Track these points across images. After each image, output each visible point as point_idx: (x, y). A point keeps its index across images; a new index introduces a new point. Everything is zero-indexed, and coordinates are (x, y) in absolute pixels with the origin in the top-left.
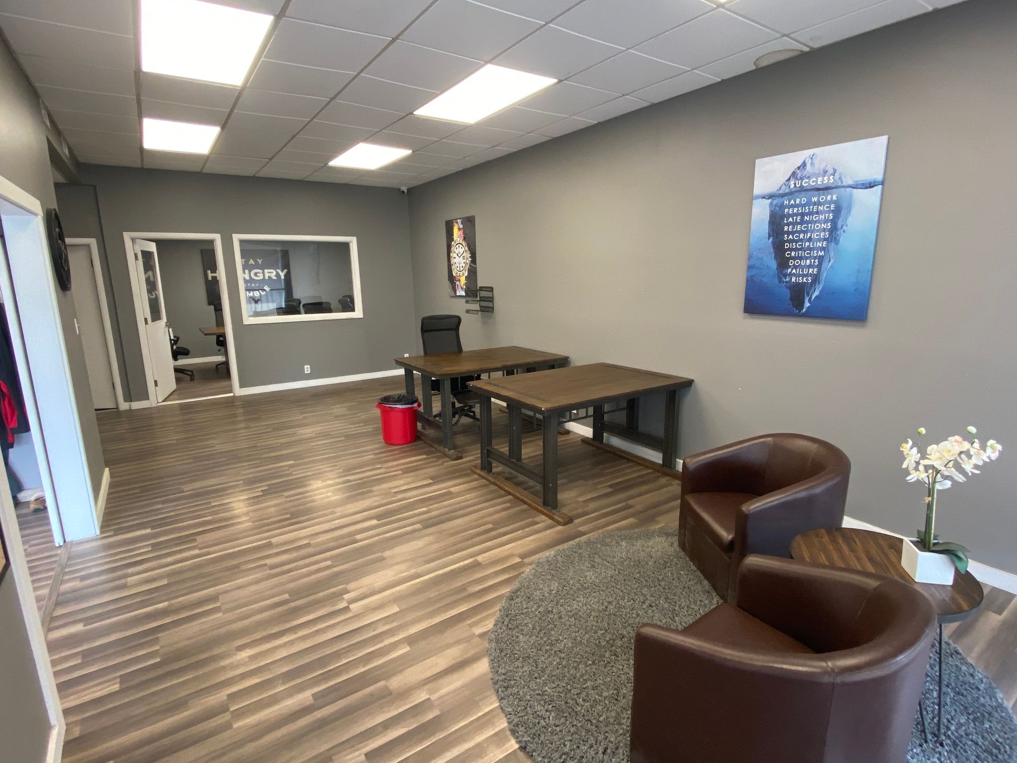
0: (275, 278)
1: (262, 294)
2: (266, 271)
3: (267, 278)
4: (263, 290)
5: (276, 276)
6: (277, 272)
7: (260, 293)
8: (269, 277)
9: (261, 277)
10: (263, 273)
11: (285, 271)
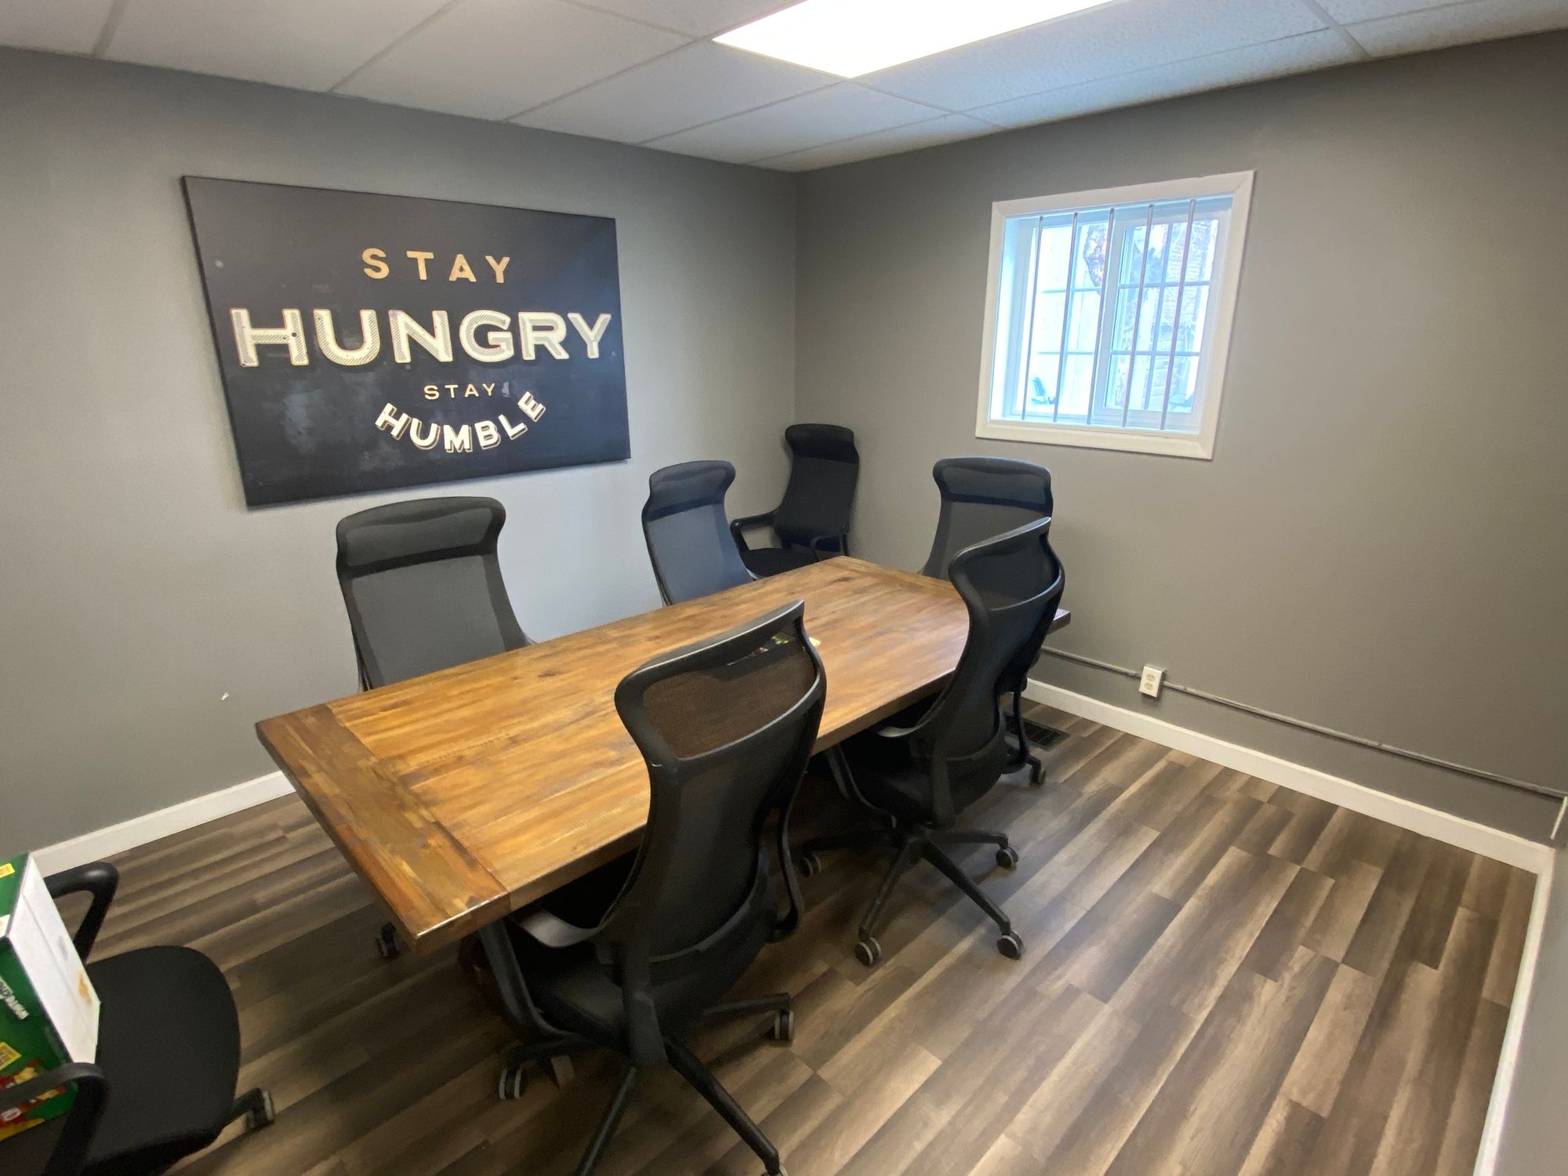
0: (564, 355)
1: (511, 432)
2: (527, 318)
3: (529, 354)
4: (516, 416)
5: (564, 344)
6: (570, 326)
7: (501, 429)
8: (540, 349)
9: (506, 353)
10: (514, 328)
11: (604, 319)
